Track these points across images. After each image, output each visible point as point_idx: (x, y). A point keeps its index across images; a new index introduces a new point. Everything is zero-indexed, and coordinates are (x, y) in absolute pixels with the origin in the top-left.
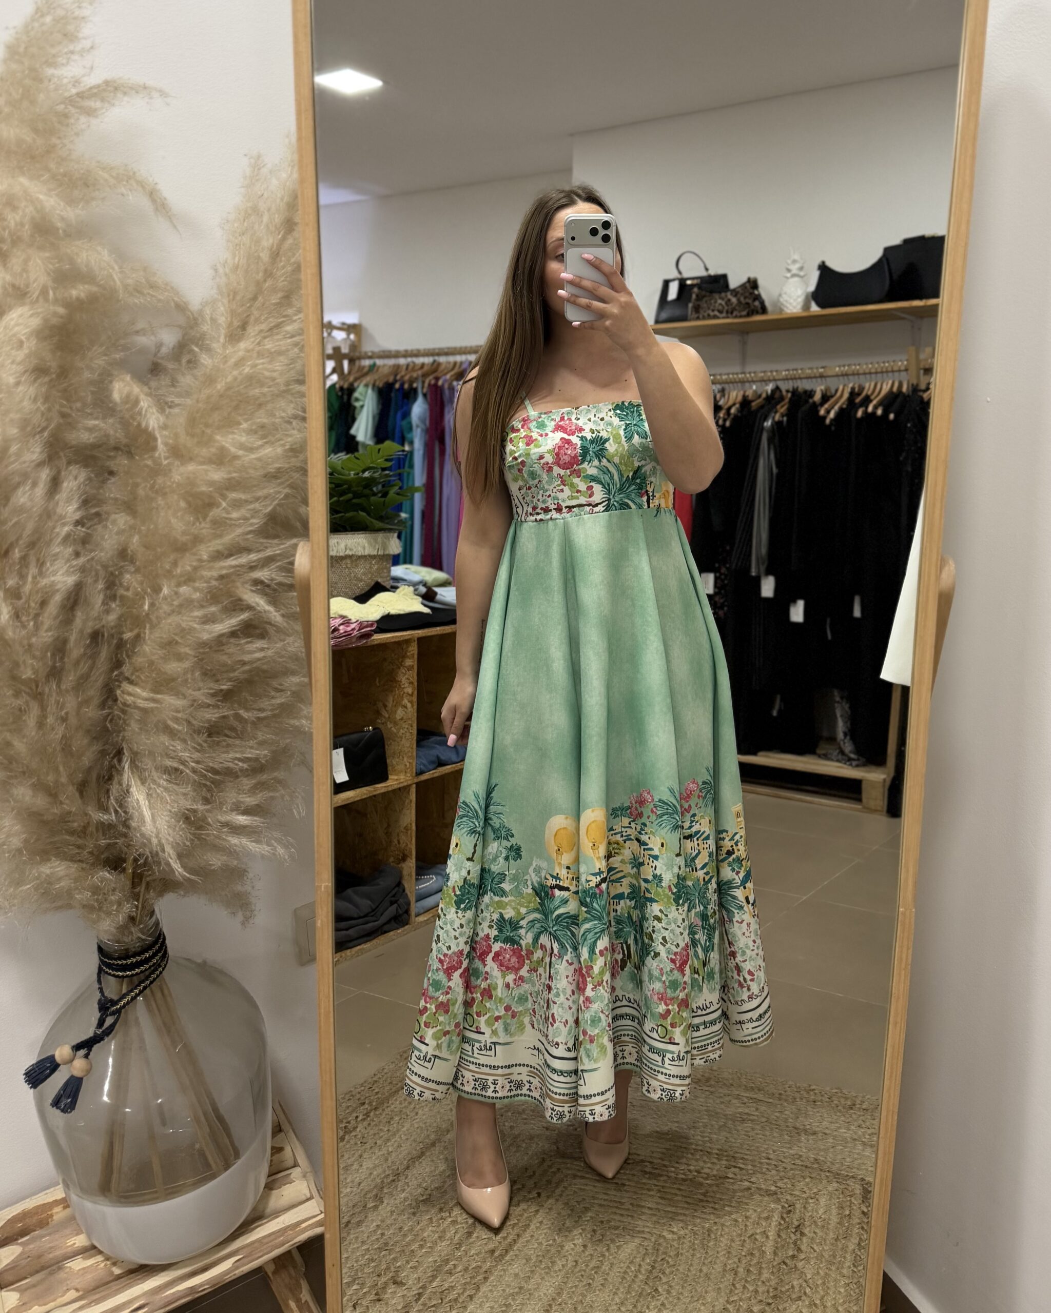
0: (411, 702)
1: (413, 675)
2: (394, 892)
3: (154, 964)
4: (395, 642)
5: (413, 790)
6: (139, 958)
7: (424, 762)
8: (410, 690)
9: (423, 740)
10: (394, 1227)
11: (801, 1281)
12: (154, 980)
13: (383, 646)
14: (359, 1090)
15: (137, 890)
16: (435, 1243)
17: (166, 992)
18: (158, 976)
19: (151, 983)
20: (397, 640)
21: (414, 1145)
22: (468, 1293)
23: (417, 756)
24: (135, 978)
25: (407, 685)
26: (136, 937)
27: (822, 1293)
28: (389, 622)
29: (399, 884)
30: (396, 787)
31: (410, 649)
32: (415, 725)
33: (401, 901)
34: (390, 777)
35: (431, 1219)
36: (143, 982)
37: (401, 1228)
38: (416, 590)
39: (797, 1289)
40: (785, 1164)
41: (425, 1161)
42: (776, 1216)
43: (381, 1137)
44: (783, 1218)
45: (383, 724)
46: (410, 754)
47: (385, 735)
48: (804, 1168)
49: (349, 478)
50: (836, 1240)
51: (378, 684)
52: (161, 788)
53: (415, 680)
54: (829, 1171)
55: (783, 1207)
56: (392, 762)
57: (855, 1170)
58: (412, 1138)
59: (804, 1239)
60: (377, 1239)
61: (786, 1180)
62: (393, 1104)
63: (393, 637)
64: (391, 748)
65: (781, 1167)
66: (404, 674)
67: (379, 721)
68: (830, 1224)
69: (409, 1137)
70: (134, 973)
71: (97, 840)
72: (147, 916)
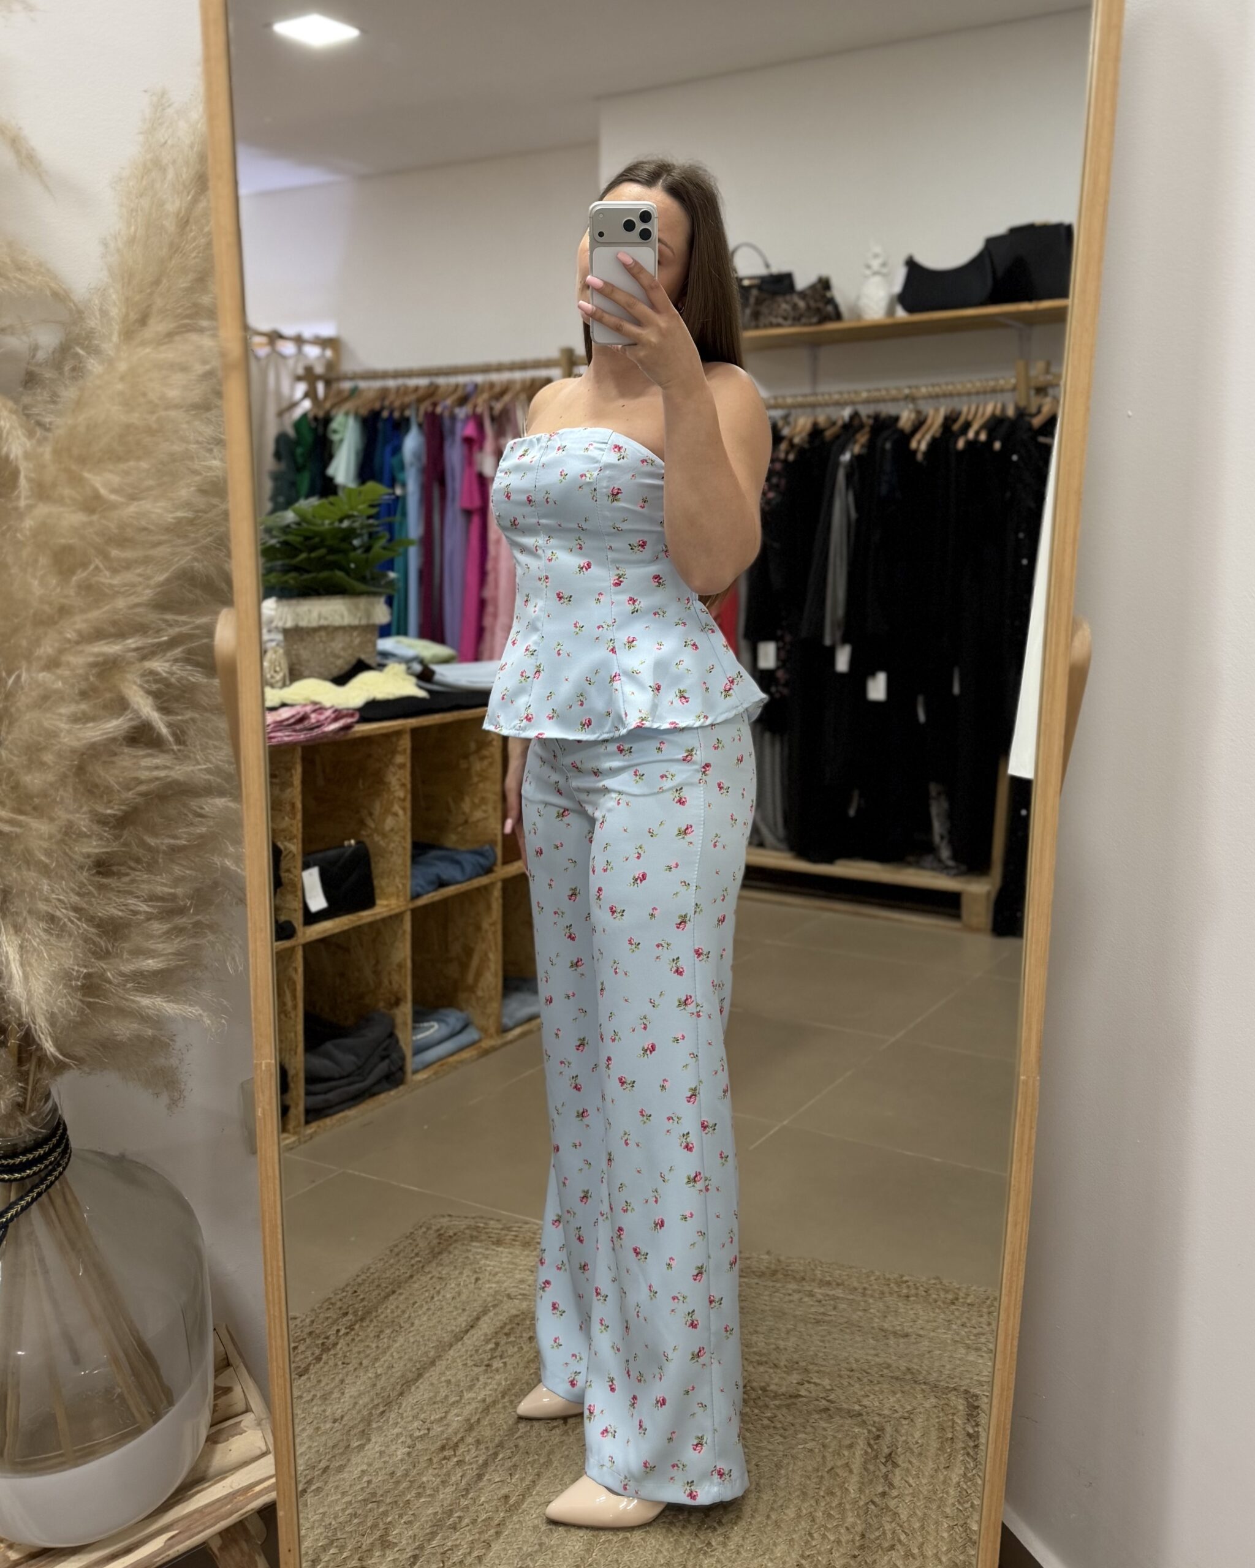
0: (404, 809)
1: (406, 775)
2: (385, 1044)
3: (51, 1163)
4: (380, 735)
5: (408, 918)
6: (31, 1156)
7: (422, 882)
8: (401, 794)
9: (420, 855)
10: (383, 1472)
11: (893, 1525)
12: (52, 1183)
13: (367, 740)
14: (339, 1297)
15: (24, 1068)
16: (436, 1490)
17: (69, 1197)
18: (57, 1178)
19: (48, 1187)
20: (384, 731)
21: (409, 1365)
22: (475, 1554)
23: (413, 876)
24: (27, 1181)
25: (397, 787)
26: (24, 1130)
27: (920, 1540)
28: (374, 710)
29: (392, 1035)
30: (385, 915)
31: (401, 742)
32: (409, 837)
33: (394, 1055)
34: (378, 902)
35: (430, 1460)
36: (37, 1186)
37: (393, 1473)
38: (409, 668)
39: (889, 1535)
40: (872, 1375)
41: (423, 1385)
42: (861, 1443)
43: (368, 1356)
44: (869, 1445)
45: (368, 836)
46: (402, 873)
47: (371, 851)
48: (894, 1380)
49: (322, 528)
50: (936, 1471)
51: (361, 787)
52: (38, 940)
53: (408, 780)
54: (925, 1383)
55: (869, 1431)
56: (380, 883)
57: (957, 1380)
58: (407, 1357)
59: (897, 1471)
60: (362, 1489)
61: (872, 1397)
62: (382, 1313)
63: (379, 729)
64: (379, 867)
65: (865, 1380)
66: (395, 774)
67: (363, 833)
68: (928, 1451)
69: (403, 1354)
70: (23, 1175)
72: (40, 1101)
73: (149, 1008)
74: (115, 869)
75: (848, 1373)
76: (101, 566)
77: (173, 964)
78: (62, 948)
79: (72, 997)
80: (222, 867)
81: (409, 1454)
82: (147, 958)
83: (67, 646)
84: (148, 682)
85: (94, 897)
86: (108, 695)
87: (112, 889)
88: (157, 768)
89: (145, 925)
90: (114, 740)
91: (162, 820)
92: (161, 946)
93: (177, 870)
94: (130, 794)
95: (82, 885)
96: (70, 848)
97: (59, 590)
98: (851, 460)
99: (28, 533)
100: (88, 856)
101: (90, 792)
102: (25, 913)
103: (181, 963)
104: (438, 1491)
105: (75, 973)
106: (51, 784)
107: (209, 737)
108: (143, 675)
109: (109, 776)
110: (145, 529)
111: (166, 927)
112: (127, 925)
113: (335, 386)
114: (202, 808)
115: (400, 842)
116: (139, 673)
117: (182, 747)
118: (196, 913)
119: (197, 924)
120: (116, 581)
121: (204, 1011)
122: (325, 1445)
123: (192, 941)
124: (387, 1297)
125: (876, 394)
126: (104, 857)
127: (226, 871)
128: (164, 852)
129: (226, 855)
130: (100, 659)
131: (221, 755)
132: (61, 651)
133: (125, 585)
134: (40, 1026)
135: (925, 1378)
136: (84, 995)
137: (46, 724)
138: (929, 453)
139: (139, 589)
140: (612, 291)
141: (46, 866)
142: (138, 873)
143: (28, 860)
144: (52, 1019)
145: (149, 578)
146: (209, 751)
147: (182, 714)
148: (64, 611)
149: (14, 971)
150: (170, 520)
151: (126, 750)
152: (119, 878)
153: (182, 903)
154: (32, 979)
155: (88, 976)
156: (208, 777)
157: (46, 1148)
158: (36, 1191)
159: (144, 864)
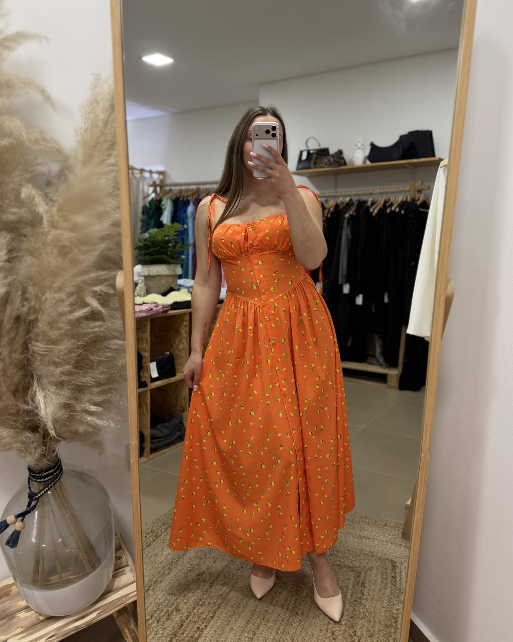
0: (186, 341)
1: (187, 329)
2: (178, 426)
3: (56, 475)
6: (48, 473)
8: (186, 336)
11: (364, 609)
12: (56, 483)
13: (173, 316)
15: (45, 441)
17: (62, 488)
18: (57, 481)
19: (54, 484)
20: (180, 313)
24: (47, 482)
25: (184, 333)
26: (46, 463)
27: (373, 615)
28: (176, 305)
29: (181, 422)
30: (179, 379)
31: (186, 317)
34: (177, 374)
36: (50, 484)
38: (189, 290)
39: (362, 613)
40: (356, 553)
42: (352, 578)
44: (355, 579)
45: (174, 351)
47: (175, 356)
48: (365, 555)
50: (380, 590)
52: (51, 393)
54: (376, 556)
55: (355, 574)
56: (178, 368)
57: (388, 556)
59: (366, 589)
61: (357, 561)
63: (178, 312)
64: (177, 362)
65: (354, 555)
66: (183, 329)
68: (377, 582)
70: (45, 480)
71: (24, 418)
72: (51, 452)
73: (90, 421)
75: (348, 552)
76: (77, 252)
84: (95, 295)
89: (91, 389)
91: (95, 350)
93: (101, 369)
97: (61, 262)
99: (50, 241)
102: (46, 383)
113: (163, 188)
115: (185, 353)
120: (83, 257)
125: (358, 192)
128: (96, 362)
130: (80, 283)
135: (376, 555)
138: (377, 214)
140: (260, 157)
142: (87, 369)
148: (63, 269)
149: (42, 406)
150: (101, 235)
153: (103, 381)
154: (48, 408)
157: (54, 470)
158: (50, 486)
159: (89, 366)
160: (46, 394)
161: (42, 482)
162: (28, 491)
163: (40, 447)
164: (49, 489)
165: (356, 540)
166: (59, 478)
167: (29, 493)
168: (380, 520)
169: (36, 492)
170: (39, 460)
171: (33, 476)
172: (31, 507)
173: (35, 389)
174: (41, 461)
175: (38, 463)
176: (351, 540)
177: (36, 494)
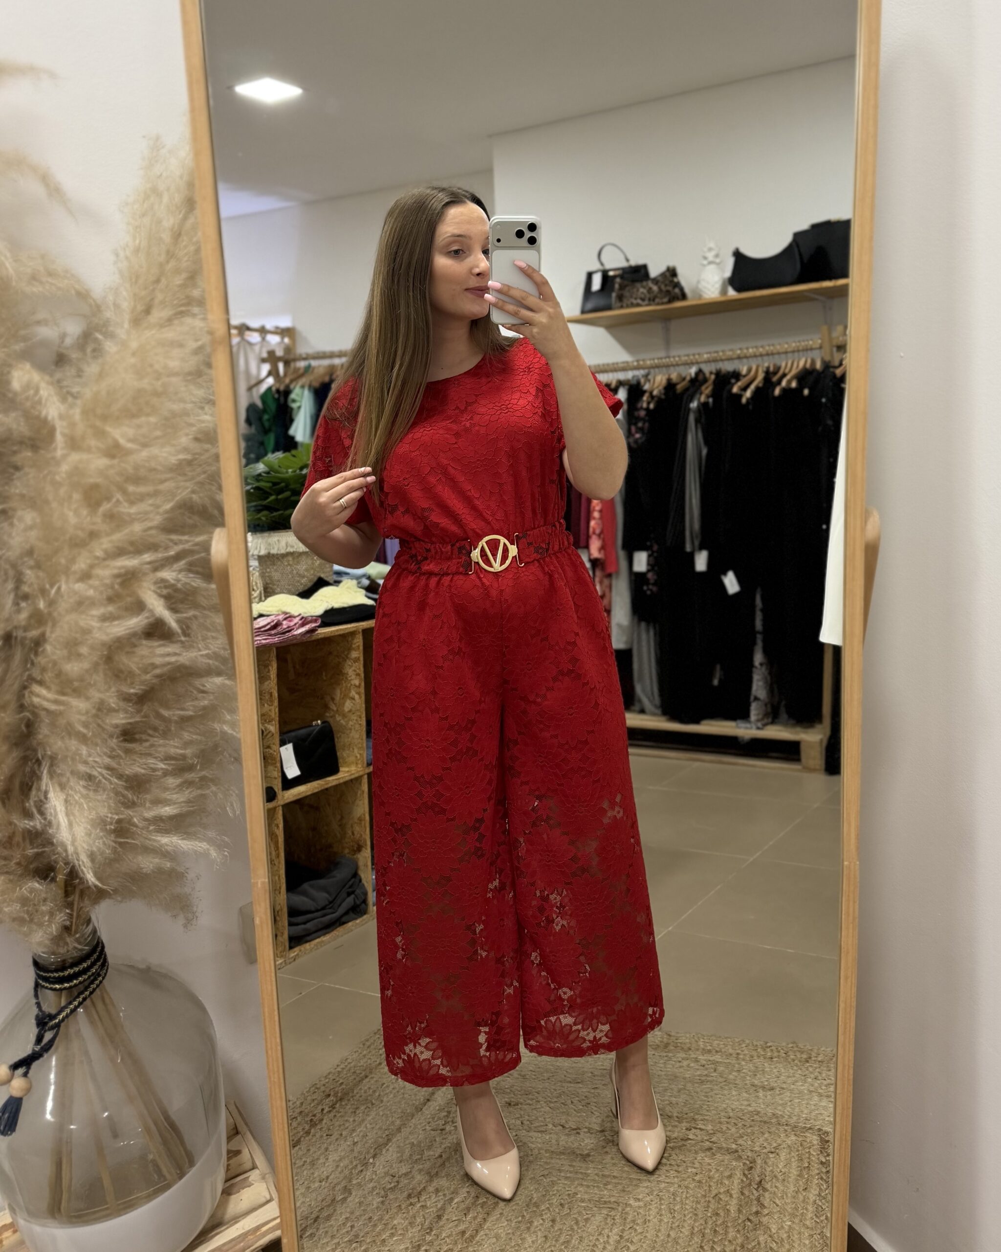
0: (359, 694)
1: (360, 667)
2: (350, 883)
3: (93, 973)
4: (340, 635)
5: (365, 780)
6: (77, 969)
8: (357, 682)
10: (363, 1218)
12: (95, 989)
13: (328, 640)
14: (322, 1083)
15: (70, 899)
17: (107, 1001)
18: (98, 986)
19: (92, 992)
20: (342, 633)
21: (380, 1133)
24: (74, 989)
25: (353, 677)
26: (72, 947)
28: (332, 616)
29: (355, 875)
30: (347, 779)
31: (355, 641)
32: (364, 715)
33: (358, 891)
34: (341, 769)
35: (400, 1206)
36: (82, 993)
37: (370, 1218)
38: (359, 583)
40: (745, 1121)
41: (392, 1148)
42: (738, 1174)
43: (347, 1128)
44: (744, 1175)
45: (331, 717)
46: (360, 746)
47: (334, 729)
48: (762, 1124)
49: (287, 475)
50: (797, 1193)
51: (325, 678)
52: (79, 795)
53: (361, 671)
54: (787, 1125)
55: (744, 1164)
56: (342, 754)
57: (812, 1121)
58: (378, 1127)
59: (767, 1194)
60: (347, 1232)
61: (746, 1137)
62: (357, 1093)
63: (337, 631)
64: (341, 741)
65: (740, 1124)
66: (351, 666)
67: (327, 714)
68: (790, 1177)
69: (374, 1125)
70: (72, 984)
71: (24, 850)
72: (83, 925)
73: (167, 845)
74: (137, 736)
75: (727, 1120)
76: (121, 499)
77: (185, 809)
78: (98, 801)
79: (107, 838)
80: (221, 732)
81: (383, 1202)
82: (165, 806)
83: (96, 562)
84: (160, 588)
85: (121, 757)
86: (129, 599)
87: (136, 753)
88: (168, 655)
89: (162, 780)
90: (134, 634)
91: (174, 697)
92: (175, 796)
93: (186, 736)
94: (148, 677)
95: (113, 750)
96: (103, 721)
97: (89, 518)
98: (698, 406)
99: (64, 475)
100: (116, 726)
101: (117, 676)
102: (68, 774)
103: (191, 809)
104: (407, 1231)
105: (109, 820)
106: (87, 671)
107: (208, 630)
108: (155, 583)
109: (130, 662)
110: (155, 470)
111: (178, 781)
112: (148, 781)
113: (292, 365)
114: (204, 686)
115: (356, 720)
116: (153, 581)
117: (187, 639)
118: (201, 770)
119: (202, 779)
120: (133, 510)
121: (211, 846)
122: (316, 1199)
123: (199, 792)
124: (361, 1081)
126: (129, 727)
127: (224, 733)
128: (176, 722)
129: (225, 722)
130: (123, 571)
131: (218, 644)
132: (92, 567)
133: (139, 513)
134: (83, 862)
135: (786, 1120)
136: (117, 836)
137: (82, 623)
139: (151, 516)
140: (508, 289)
141: (84, 736)
142: (155, 739)
143: (70, 731)
144: (92, 856)
145: (158, 507)
146: (208, 641)
147: (186, 613)
148: (93, 535)
149: (61, 820)
150: (173, 462)
151: (144, 642)
152: (141, 744)
153: (190, 762)
154: (75, 825)
155: (119, 821)
156: (208, 661)
157: (89, 962)
158: (82, 996)
159: (161, 732)
160: (67, 795)
161: (65, 989)
162: (35, 1011)
163: (60, 911)
164: (80, 1004)
165: (745, 1095)
166: (101, 978)
167: (37, 1017)
168: (796, 1049)
169: (53, 1011)
170: (57, 940)
171: (46, 979)
172: (43, 1044)
173: (46, 786)
174: (61, 944)
175: (55, 948)
176: (733, 1096)
177: (52, 1017)
